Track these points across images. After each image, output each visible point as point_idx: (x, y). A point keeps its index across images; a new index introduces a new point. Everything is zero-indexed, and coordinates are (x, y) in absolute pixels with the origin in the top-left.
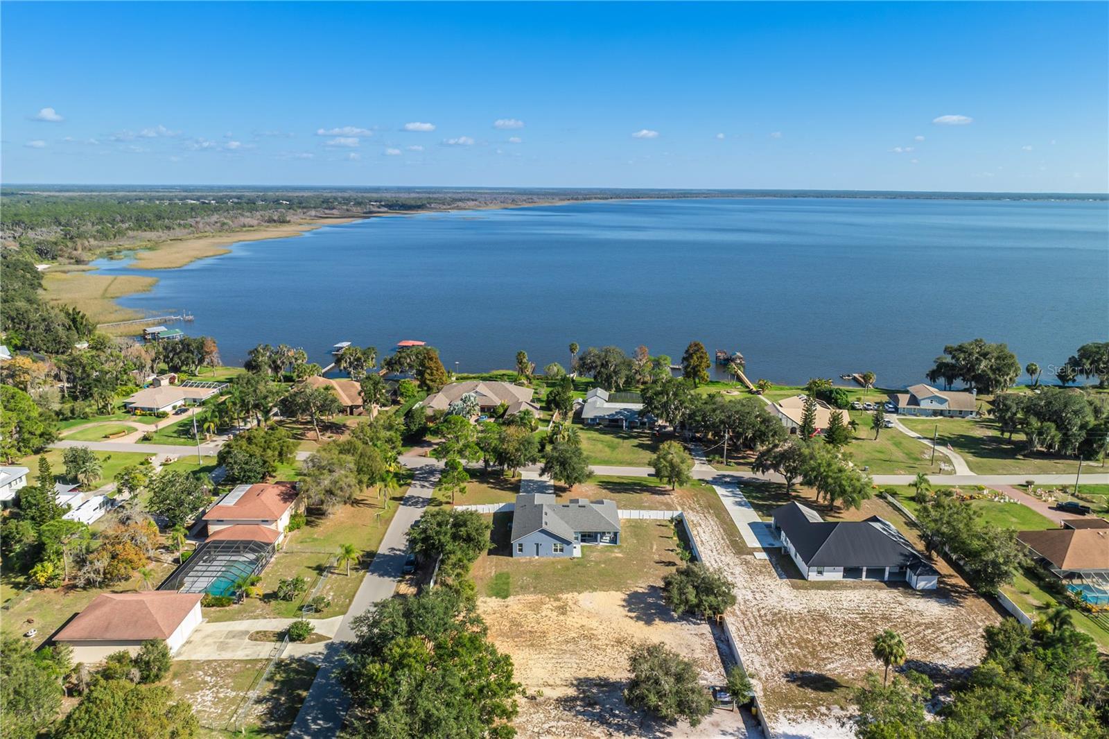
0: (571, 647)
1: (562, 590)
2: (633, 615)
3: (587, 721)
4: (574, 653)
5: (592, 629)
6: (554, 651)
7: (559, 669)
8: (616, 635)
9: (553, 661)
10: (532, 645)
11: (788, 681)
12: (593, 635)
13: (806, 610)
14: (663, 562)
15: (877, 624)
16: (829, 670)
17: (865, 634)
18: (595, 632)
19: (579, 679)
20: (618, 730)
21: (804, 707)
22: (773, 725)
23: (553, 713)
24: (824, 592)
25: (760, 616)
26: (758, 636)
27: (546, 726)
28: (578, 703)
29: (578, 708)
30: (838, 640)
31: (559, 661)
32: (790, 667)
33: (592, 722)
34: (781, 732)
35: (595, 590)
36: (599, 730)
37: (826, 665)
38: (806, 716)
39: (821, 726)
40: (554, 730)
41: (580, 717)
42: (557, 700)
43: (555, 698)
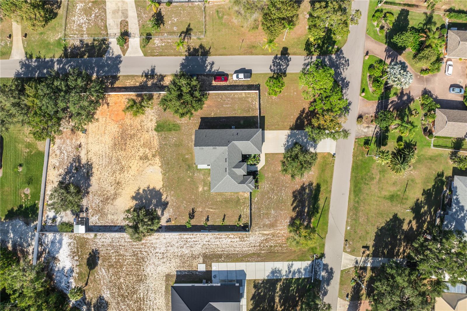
0: (114, 161)
1: (163, 158)
2: (141, 191)
3: (67, 167)
4: (110, 163)
5: (128, 171)
6: (111, 155)
7: (99, 156)
8: (123, 182)
9: (104, 154)
10: (115, 145)
11: (93, 250)
12: (124, 172)
13: (146, 274)
14: (193, 213)
15: (134, 303)
16: (100, 269)
17: (127, 294)
18: (126, 172)
19: (91, 165)
20: (63, 178)
21: (78, 251)
22: (67, 236)
23: (72, 155)
25: (141, 251)
26: (125, 246)
27: (64, 152)
28: (77, 164)
29: (74, 164)
30: (122, 280)
31: (104, 157)
32: (102, 253)
33: (67, 169)
34: (63, 238)
35: (164, 174)
36: (63, 171)
37: (104, 269)
38: (73, 251)
39: (68, 254)
40: (63, 155)
41: (70, 164)
42: (79, 156)
43: (80, 155)
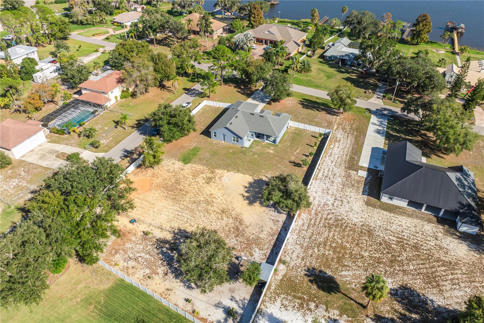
0: (194, 206)
1: (220, 166)
2: (246, 194)
3: (161, 260)
4: (192, 211)
5: (215, 198)
6: (183, 206)
7: (175, 219)
8: (225, 206)
9: (177, 213)
10: (174, 199)
11: (306, 275)
12: (213, 202)
13: (361, 224)
14: (295, 163)
15: (406, 250)
16: (341, 276)
17: (390, 256)
18: (214, 200)
19: (180, 230)
20: (172, 272)
21: (300, 298)
22: (268, 305)
23: (149, 247)
24: (385, 213)
25: (326, 219)
26: (313, 233)
27: (138, 255)
28: (167, 246)
29: (164, 249)
30: (366, 254)
31: (180, 214)
32: (315, 264)
33: (164, 261)
34: (269, 312)
35: (238, 171)
36: (163, 268)
37: (342, 271)
38: (297, 306)
39: (301, 317)
40: (140, 259)
41: (160, 255)
42: (157, 240)
43: (158, 238)
